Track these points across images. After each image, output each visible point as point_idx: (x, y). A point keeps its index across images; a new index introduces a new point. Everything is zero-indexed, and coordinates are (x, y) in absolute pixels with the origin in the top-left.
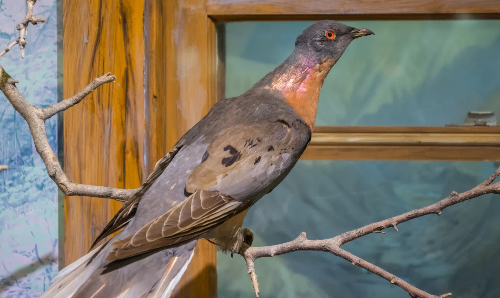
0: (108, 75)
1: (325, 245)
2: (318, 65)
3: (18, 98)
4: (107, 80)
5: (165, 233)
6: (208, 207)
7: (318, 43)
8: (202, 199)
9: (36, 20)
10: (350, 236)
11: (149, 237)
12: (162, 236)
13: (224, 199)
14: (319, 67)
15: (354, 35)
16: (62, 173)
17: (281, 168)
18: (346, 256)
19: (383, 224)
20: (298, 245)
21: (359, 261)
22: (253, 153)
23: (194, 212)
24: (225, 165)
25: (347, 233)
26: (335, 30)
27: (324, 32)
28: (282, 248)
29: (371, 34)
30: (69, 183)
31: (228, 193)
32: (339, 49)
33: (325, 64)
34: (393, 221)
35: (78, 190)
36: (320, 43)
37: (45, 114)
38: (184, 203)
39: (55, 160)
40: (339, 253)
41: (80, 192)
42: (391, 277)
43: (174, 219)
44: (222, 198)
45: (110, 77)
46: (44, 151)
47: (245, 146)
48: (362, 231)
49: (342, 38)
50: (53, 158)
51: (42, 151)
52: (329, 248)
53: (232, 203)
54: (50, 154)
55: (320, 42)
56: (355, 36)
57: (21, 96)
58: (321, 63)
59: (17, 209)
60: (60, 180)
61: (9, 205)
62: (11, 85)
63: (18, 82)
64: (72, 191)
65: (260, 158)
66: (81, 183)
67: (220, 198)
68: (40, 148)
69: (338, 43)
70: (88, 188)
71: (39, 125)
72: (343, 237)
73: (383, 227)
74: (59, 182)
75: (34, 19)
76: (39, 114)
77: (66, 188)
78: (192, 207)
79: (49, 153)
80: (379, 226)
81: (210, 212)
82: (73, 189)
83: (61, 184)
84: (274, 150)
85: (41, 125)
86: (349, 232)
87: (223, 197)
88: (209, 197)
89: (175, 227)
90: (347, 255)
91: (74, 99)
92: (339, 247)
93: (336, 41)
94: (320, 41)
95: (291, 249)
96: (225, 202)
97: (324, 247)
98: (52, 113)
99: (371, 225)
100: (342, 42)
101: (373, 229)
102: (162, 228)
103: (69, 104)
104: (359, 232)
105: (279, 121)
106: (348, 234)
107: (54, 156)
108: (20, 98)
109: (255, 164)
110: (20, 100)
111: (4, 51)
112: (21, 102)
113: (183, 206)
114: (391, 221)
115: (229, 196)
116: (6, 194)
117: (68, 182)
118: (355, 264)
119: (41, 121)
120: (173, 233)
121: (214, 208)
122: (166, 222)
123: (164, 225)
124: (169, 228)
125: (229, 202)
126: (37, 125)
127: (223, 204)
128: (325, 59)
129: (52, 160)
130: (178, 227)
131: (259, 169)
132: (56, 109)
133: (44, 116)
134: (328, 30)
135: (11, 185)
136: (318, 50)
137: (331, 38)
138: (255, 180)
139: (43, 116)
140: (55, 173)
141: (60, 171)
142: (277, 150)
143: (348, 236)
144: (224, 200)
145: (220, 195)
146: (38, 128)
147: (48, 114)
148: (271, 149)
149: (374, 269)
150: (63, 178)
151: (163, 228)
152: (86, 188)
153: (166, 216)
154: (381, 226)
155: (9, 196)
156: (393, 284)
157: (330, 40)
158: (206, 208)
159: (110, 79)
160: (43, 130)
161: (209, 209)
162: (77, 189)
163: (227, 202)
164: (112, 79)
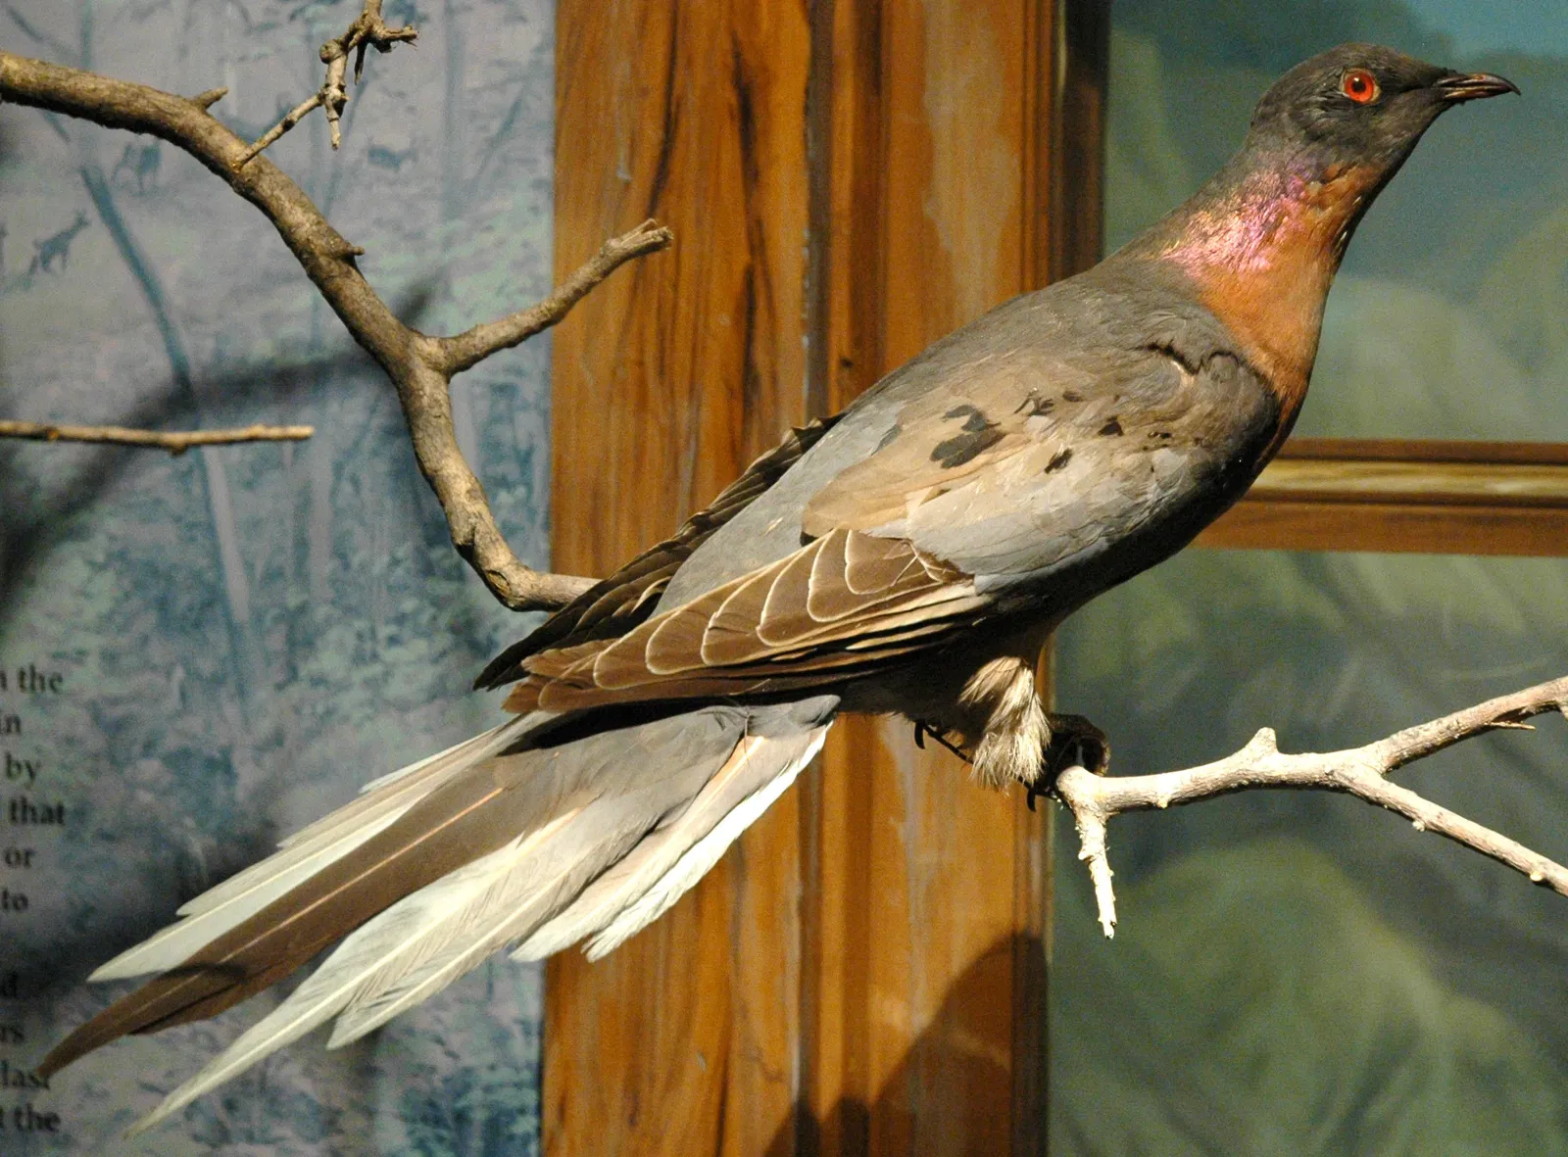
0: (646, 229)
1: (1334, 768)
2: (1315, 187)
3: (364, 304)
4: (642, 244)
5: (713, 651)
6: (870, 588)
7: (1317, 113)
8: (849, 559)
9: (389, 35)
10: (1419, 740)
11: (654, 660)
12: (702, 662)
13: (930, 570)
14: (1320, 194)
15: (1447, 93)
16: (497, 540)
17: (1149, 496)
18: (1398, 803)
19: (1527, 701)
20: (1247, 770)
21: (1439, 817)
22: (1044, 437)
23: (817, 597)
24: (939, 463)
25: (1410, 730)
26: (1375, 70)
27: (1339, 77)
28: (1195, 781)
29: (1509, 90)
30: (517, 569)
31: (944, 552)
32: (1391, 136)
33: (1342, 183)
34: (1558, 689)
35: (543, 593)
36: (1323, 112)
37: (450, 355)
38: (786, 564)
39: (475, 499)
40: (1378, 795)
41: (551, 597)
42: (1536, 864)
43: (746, 611)
44: (922, 566)
45: (653, 236)
46: (442, 468)
47: (1017, 412)
48: (1455, 723)
49: (1402, 99)
50: (468, 492)
51: (436, 471)
52: (1346, 778)
53: (957, 590)
54: (458, 480)
55: (1323, 109)
56: (1450, 95)
57: (372, 299)
58: (1325, 181)
59: (411, 717)
60: (488, 562)
61: (387, 703)
62: (340, 262)
63: (359, 254)
64: (527, 596)
65: (1067, 455)
66: (554, 570)
67: (918, 566)
68: (429, 460)
69: (1384, 117)
70: (576, 586)
71: (428, 390)
72: (1395, 743)
73: (1524, 711)
74: (487, 568)
75: (381, 32)
76: (430, 354)
77: (508, 584)
78: (811, 582)
79: (456, 476)
80: (1513, 707)
81: (877, 607)
82: (529, 587)
83: (494, 573)
84: (1121, 433)
85: (437, 387)
86: (1416, 728)
87: (925, 564)
88: (875, 557)
89: (748, 639)
90: (1400, 800)
91: (543, 308)
92: (1382, 775)
93: (1378, 108)
94: (1323, 106)
95: (1224, 783)
96: (933, 581)
97: (1330, 777)
98: (474, 353)
99: (1487, 703)
100: (1403, 112)
101: (1492, 719)
102: (704, 632)
103: (526, 325)
104: (1448, 728)
105: (1153, 347)
106: (1412, 733)
107: (472, 485)
108: (369, 303)
109: (1048, 470)
110: (369, 308)
111: (279, 128)
112: (373, 316)
113: (781, 570)
114: (1552, 689)
115: (946, 564)
116: (376, 669)
117: (513, 568)
118: (1426, 829)
119: (436, 376)
120: (741, 656)
121: (891, 597)
122: (716, 615)
123: (711, 624)
124: (730, 637)
125: (946, 585)
126: (422, 389)
127: (924, 586)
128: (1337, 167)
129: (464, 499)
130: (759, 635)
131: (1064, 490)
132: (484, 341)
133: (444, 363)
134: (1353, 70)
135: (393, 641)
136: (1315, 136)
137: (1363, 98)
138: (1046, 522)
139: (442, 360)
140: (471, 537)
141: (488, 533)
142: (1133, 437)
143: (1412, 741)
144: (931, 576)
145: (917, 554)
146: (425, 398)
147: (461, 357)
148: (1112, 428)
149: (1484, 842)
150: (497, 555)
151: (706, 632)
152: (569, 585)
153: (718, 598)
154: (1520, 706)
155: (387, 675)
156: (1537, 883)
157: (1357, 104)
158: (864, 589)
159: (652, 240)
160: (441, 406)
161: (873, 597)
162: (540, 589)
163: (941, 582)
164: (660, 239)
